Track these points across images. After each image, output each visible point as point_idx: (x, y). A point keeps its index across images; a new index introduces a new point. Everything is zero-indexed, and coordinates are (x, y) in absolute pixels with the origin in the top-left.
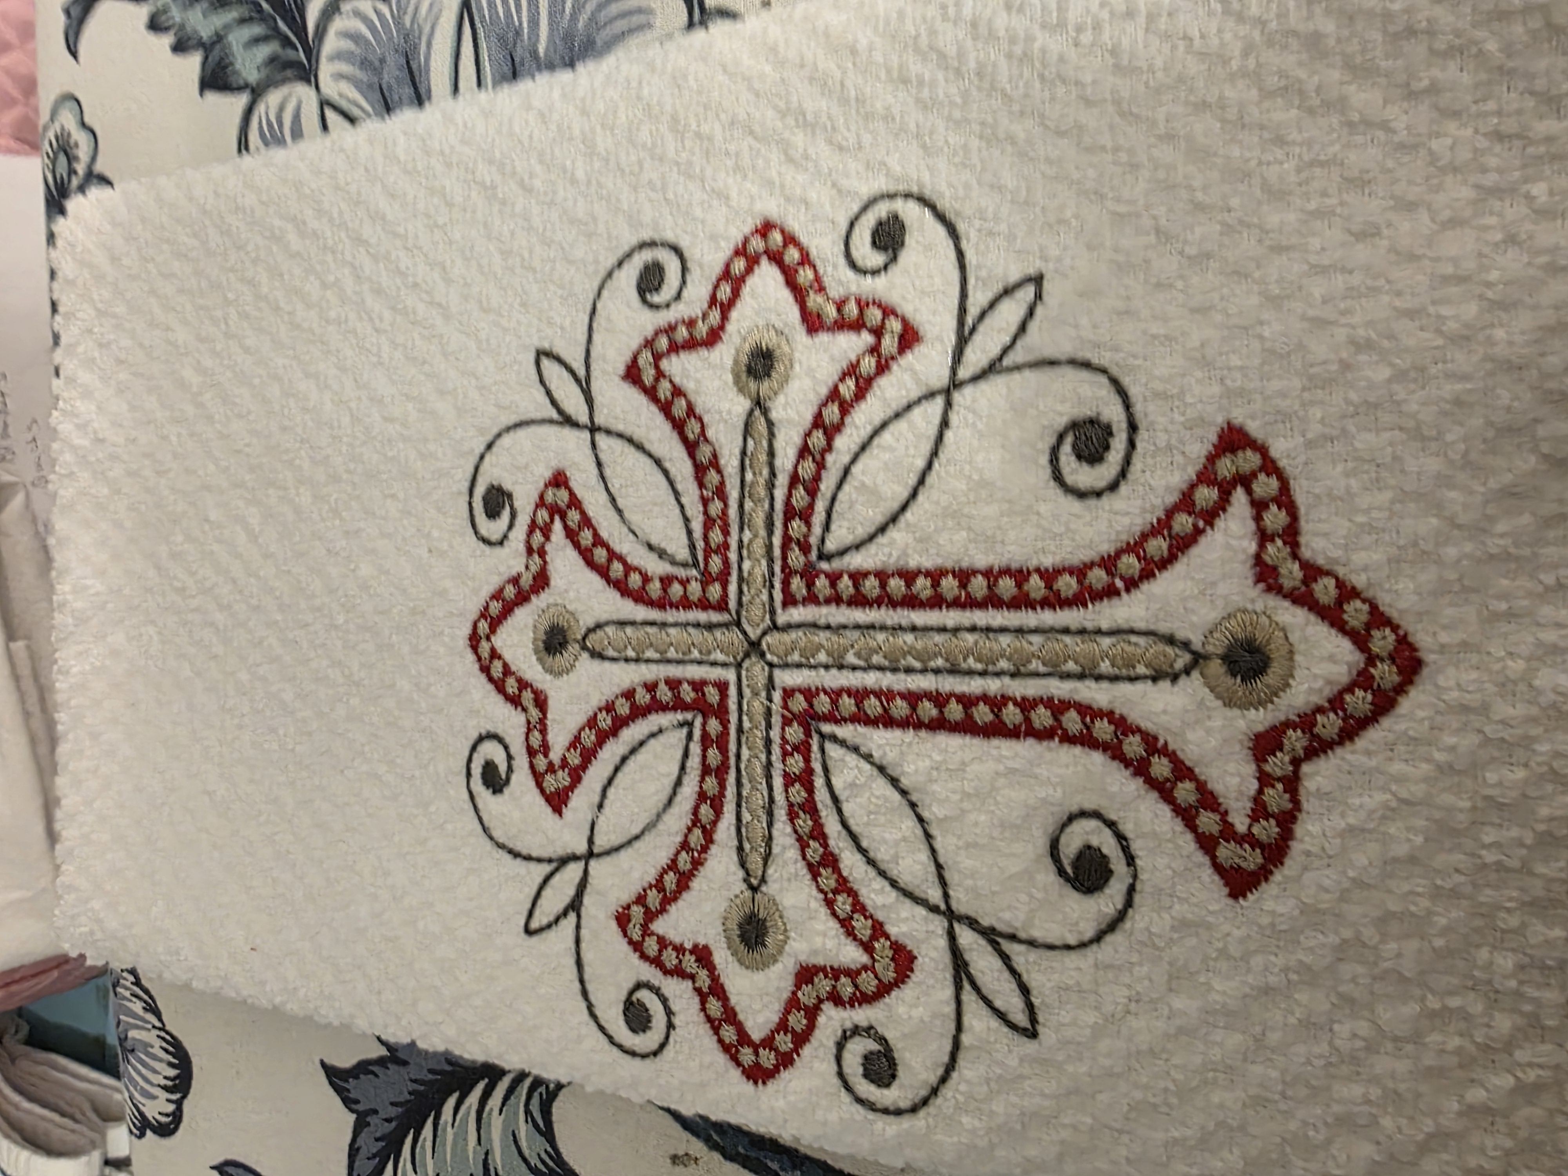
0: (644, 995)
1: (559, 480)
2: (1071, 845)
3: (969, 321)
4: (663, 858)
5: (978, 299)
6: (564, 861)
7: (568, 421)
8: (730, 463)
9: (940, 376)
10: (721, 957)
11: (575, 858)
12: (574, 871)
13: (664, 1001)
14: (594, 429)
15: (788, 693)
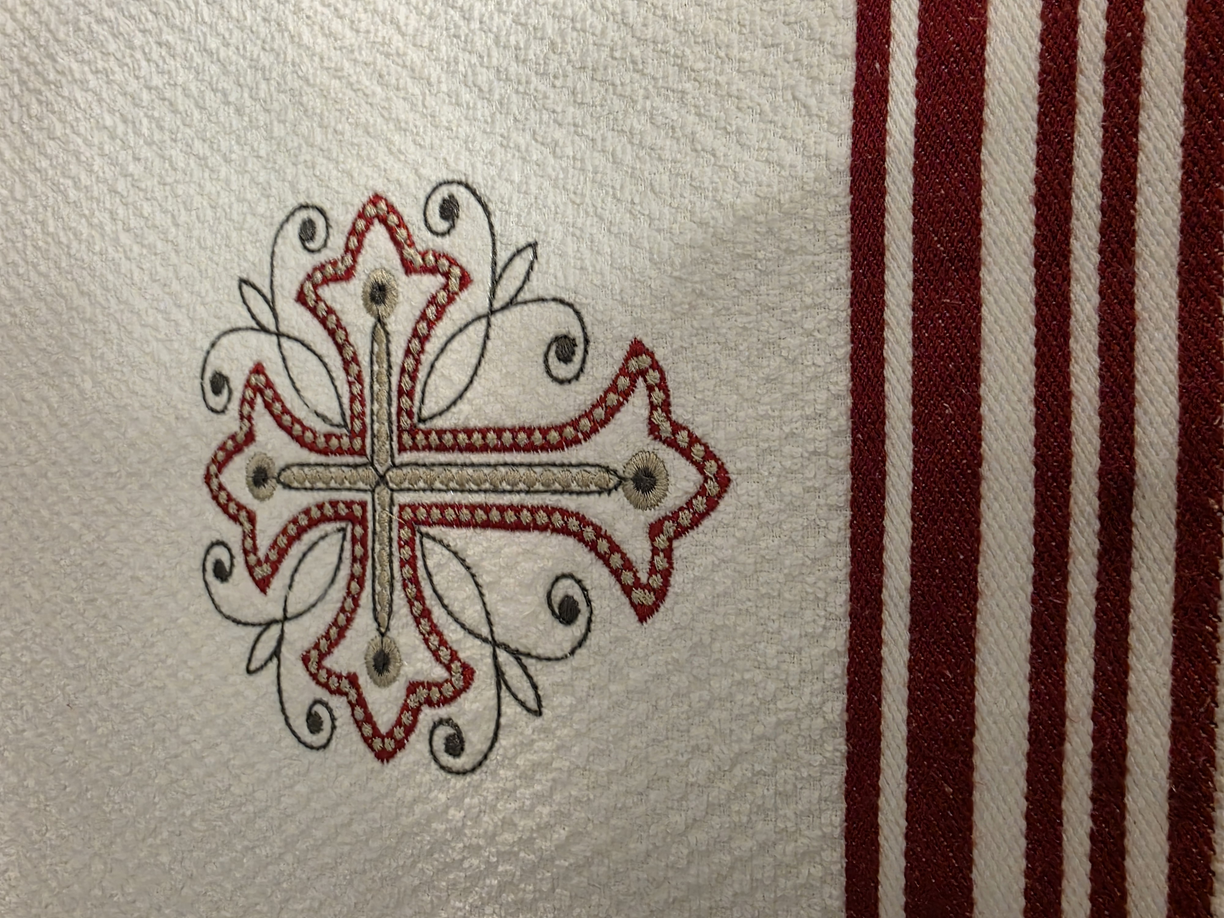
0: (320, 709)
1: (258, 369)
2: (558, 595)
3: (499, 270)
4: (329, 618)
5: (503, 257)
6: (268, 625)
7: (263, 329)
8: (364, 359)
9: (483, 307)
10: (364, 680)
11: (274, 622)
12: (275, 630)
13: (330, 711)
14: (279, 334)
15: (402, 508)
